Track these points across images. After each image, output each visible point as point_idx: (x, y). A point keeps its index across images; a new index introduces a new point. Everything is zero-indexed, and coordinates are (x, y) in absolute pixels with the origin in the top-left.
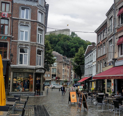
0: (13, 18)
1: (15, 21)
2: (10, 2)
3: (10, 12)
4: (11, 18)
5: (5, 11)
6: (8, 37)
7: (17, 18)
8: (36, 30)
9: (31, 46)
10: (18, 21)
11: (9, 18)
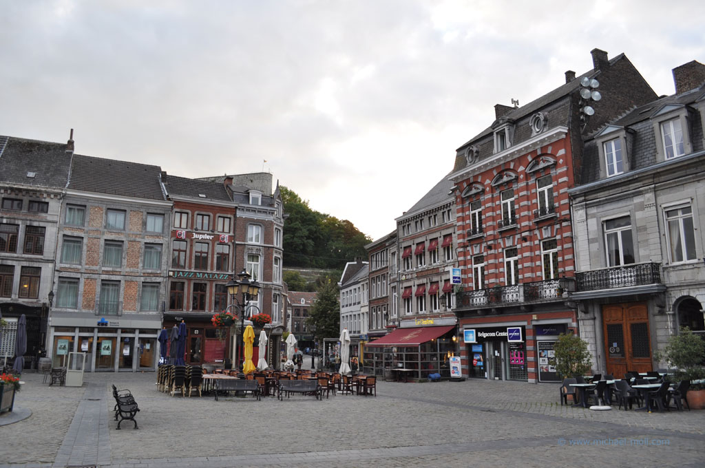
0: (237, 242)
1: (239, 248)
2: (232, 217)
3: (232, 234)
4: (233, 243)
5: (223, 231)
6: (229, 275)
7: (243, 243)
8: (272, 261)
9: (264, 288)
10: (244, 248)
11: (230, 243)
